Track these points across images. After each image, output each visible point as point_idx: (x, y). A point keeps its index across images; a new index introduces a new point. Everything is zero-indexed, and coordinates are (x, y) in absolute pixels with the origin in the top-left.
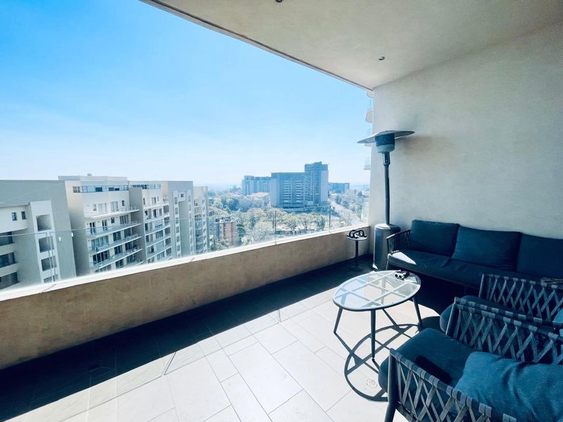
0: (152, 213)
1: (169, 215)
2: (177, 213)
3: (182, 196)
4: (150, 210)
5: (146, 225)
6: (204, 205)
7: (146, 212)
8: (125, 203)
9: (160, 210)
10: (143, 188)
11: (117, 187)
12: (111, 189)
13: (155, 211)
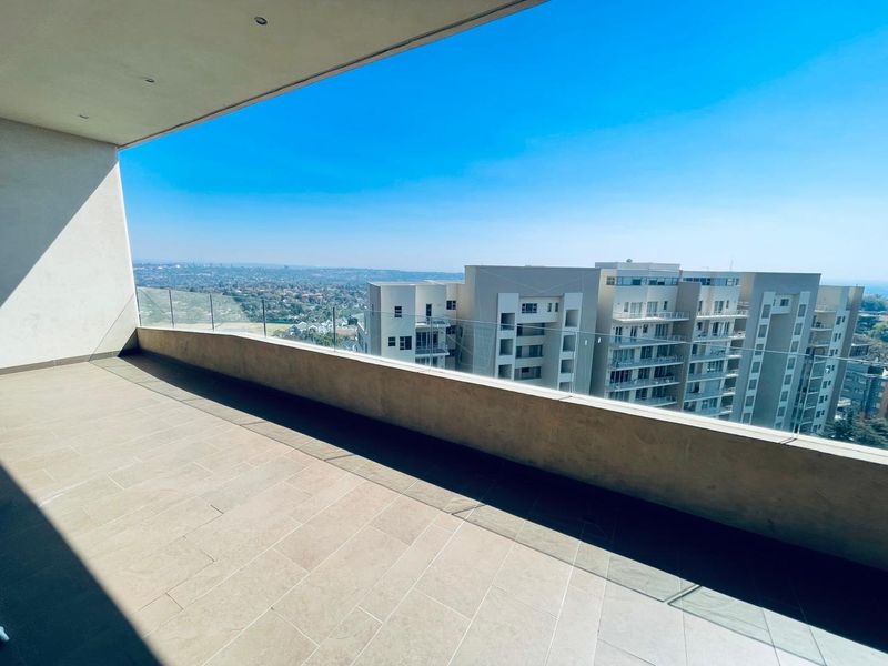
0: (711, 328)
1: (743, 337)
2: (762, 335)
3: (784, 303)
4: (708, 321)
5: (695, 347)
6: (840, 329)
7: (700, 324)
8: (668, 305)
9: (728, 325)
10: (703, 284)
11: (663, 280)
12: (653, 283)
13: (716, 325)
